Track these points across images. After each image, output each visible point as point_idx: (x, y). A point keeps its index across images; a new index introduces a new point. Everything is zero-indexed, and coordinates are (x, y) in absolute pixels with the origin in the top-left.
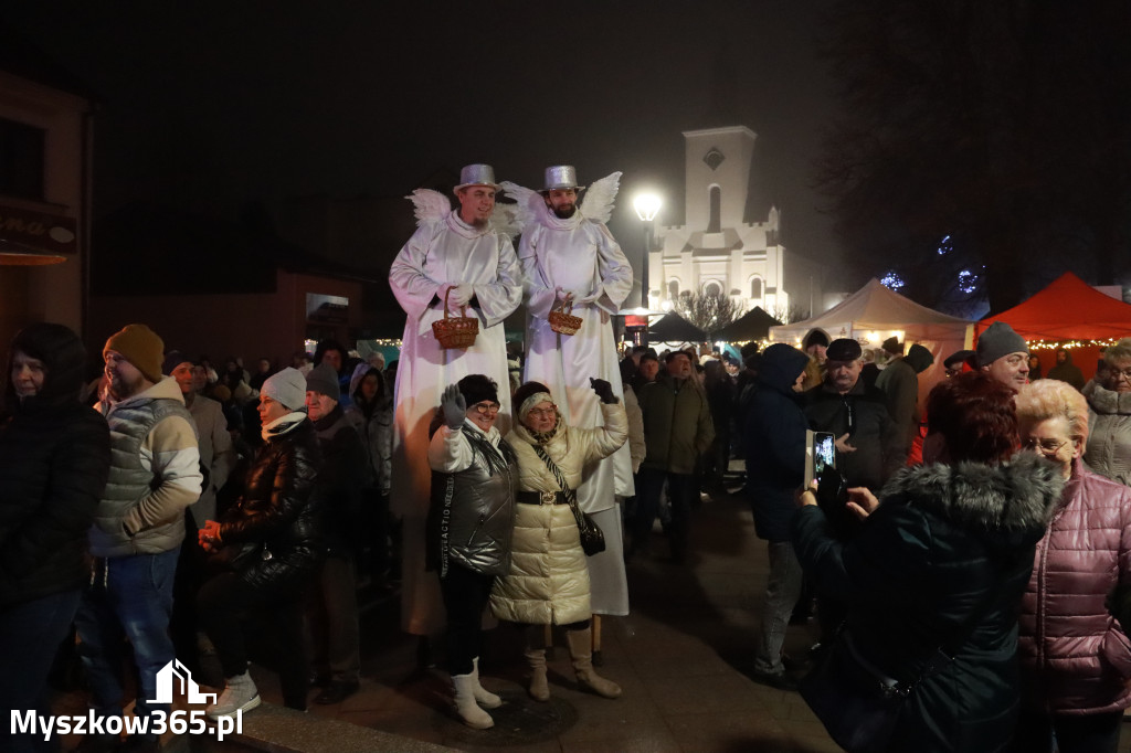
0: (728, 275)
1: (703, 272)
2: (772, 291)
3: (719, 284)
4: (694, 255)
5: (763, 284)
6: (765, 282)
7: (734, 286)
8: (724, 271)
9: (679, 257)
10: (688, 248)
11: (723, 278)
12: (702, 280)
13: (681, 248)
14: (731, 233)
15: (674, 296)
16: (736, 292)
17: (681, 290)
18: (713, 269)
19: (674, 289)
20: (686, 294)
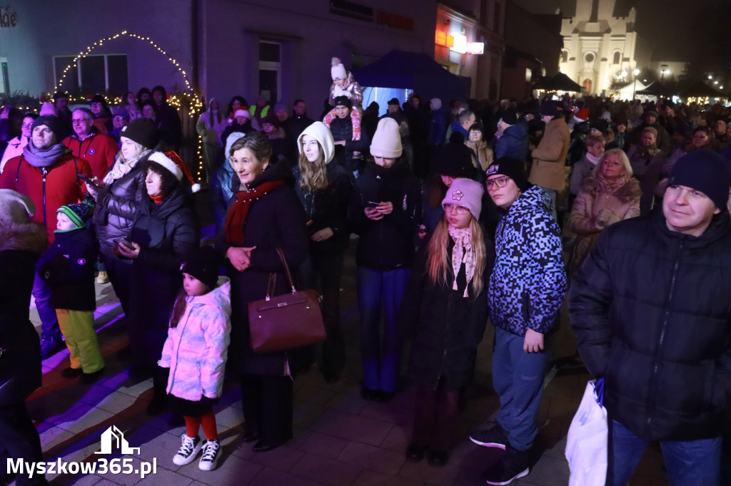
0: (600, 49)
1: (584, 46)
2: (627, 60)
3: (594, 54)
4: (580, 36)
5: (621, 56)
6: (623, 54)
7: (603, 56)
8: (597, 46)
9: (571, 36)
10: (576, 31)
11: (597, 50)
12: (583, 50)
13: (572, 31)
14: (604, 23)
15: (565, 60)
16: (605, 60)
17: (569, 56)
18: (590, 45)
19: (565, 55)
20: (573, 59)
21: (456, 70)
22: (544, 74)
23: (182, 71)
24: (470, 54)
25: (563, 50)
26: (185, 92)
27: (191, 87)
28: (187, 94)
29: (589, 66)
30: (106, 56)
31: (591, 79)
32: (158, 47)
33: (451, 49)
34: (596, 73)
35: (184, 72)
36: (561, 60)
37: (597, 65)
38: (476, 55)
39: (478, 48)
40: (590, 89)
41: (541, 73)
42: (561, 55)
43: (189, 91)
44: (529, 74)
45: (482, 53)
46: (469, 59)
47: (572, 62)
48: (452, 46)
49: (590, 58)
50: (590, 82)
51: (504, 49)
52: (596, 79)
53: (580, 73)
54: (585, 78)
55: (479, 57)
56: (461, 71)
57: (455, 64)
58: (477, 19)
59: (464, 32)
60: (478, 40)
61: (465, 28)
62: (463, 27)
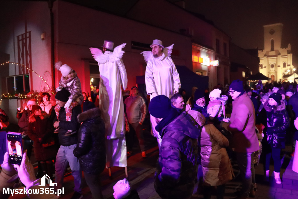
0: (277, 62)
1: (269, 61)
2: (289, 65)
4: (267, 57)
6: (287, 63)
7: (278, 65)
8: (275, 61)
9: (263, 58)
10: (265, 55)
11: (275, 63)
12: (269, 63)
13: (263, 56)
14: (277, 51)
15: (262, 68)
16: (279, 66)
17: (263, 66)
18: (272, 61)
19: (262, 66)
20: (265, 67)
21: (206, 74)
22: (252, 73)
23: (44, 80)
24: (212, 66)
25: (260, 63)
27: (50, 89)
29: (272, 70)
31: (274, 75)
33: (202, 64)
34: (276, 72)
36: (260, 68)
37: (276, 69)
38: (215, 66)
39: (216, 63)
40: (274, 79)
41: (250, 73)
42: (259, 66)
44: (244, 74)
45: (218, 65)
46: (212, 68)
47: (265, 68)
48: (202, 63)
49: (272, 66)
50: (274, 76)
51: (230, 63)
52: (276, 74)
53: (269, 73)
54: (271, 75)
55: (217, 67)
56: (208, 74)
57: (205, 71)
58: (214, 50)
59: (208, 56)
60: (216, 59)
61: (209, 54)
62: (208, 54)
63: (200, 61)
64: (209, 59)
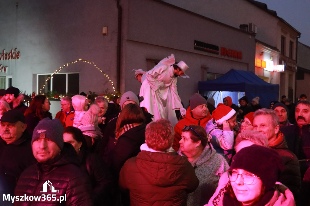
21: (268, 80)
23: (111, 81)
24: (276, 72)
26: (112, 93)
27: (116, 91)
28: (113, 95)
30: (67, 74)
32: (98, 68)
33: (264, 69)
35: (112, 82)
38: (279, 72)
39: (281, 68)
43: (114, 93)
45: (284, 71)
46: (275, 74)
48: (265, 67)
51: (296, 68)
55: (282, 74)
56: (271, 81)
57: (267, 78)
58: (279, 51)
59: (272, 59)
60: (280, 63)
61: (273, 56)
62: (271, 56)
63: (263, 66)
64: (273, 62)
